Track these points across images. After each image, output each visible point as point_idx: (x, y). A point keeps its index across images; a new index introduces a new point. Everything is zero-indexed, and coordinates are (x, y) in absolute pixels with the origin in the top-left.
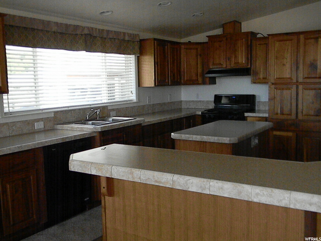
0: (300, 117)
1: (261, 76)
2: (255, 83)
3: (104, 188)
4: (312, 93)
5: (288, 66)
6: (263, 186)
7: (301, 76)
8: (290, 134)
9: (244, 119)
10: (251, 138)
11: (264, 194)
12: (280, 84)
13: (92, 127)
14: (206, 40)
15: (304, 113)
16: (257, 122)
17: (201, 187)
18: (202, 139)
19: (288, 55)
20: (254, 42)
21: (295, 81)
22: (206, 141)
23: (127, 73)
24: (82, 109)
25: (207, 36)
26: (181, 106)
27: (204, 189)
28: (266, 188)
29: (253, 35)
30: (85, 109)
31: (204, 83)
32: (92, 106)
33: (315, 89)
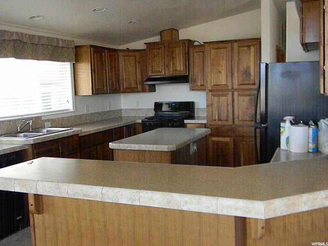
0: (237, 122)
1: (199, 84)
2: (193, 90)
3: (32, 205)
4: (247, 99)
5: (224, 73)
6: (192, 194)
7: (236, 82)
8: (228, 139)
9: (184, 126)
10: (189, 144)
11: (192, 201)
12: (216, 91)
13: (23, 139)
14: (144, 47)
15: (240, 119)
16: (197, 129)
17: (131, 199)
18: (141, 148)
19: (223, 63)
20: (191, 49)
21: (230, 87)
22: (145, 149)
23: (62, 81)
24: (13, 120)
25: (145, 44)
26: (121, 114)
27: (135, 200)
28: (194, 196)
29: (190, 42)
30: (16, 120)
31: (143, 91)
32: (24, 117)
33: (249, 95)
